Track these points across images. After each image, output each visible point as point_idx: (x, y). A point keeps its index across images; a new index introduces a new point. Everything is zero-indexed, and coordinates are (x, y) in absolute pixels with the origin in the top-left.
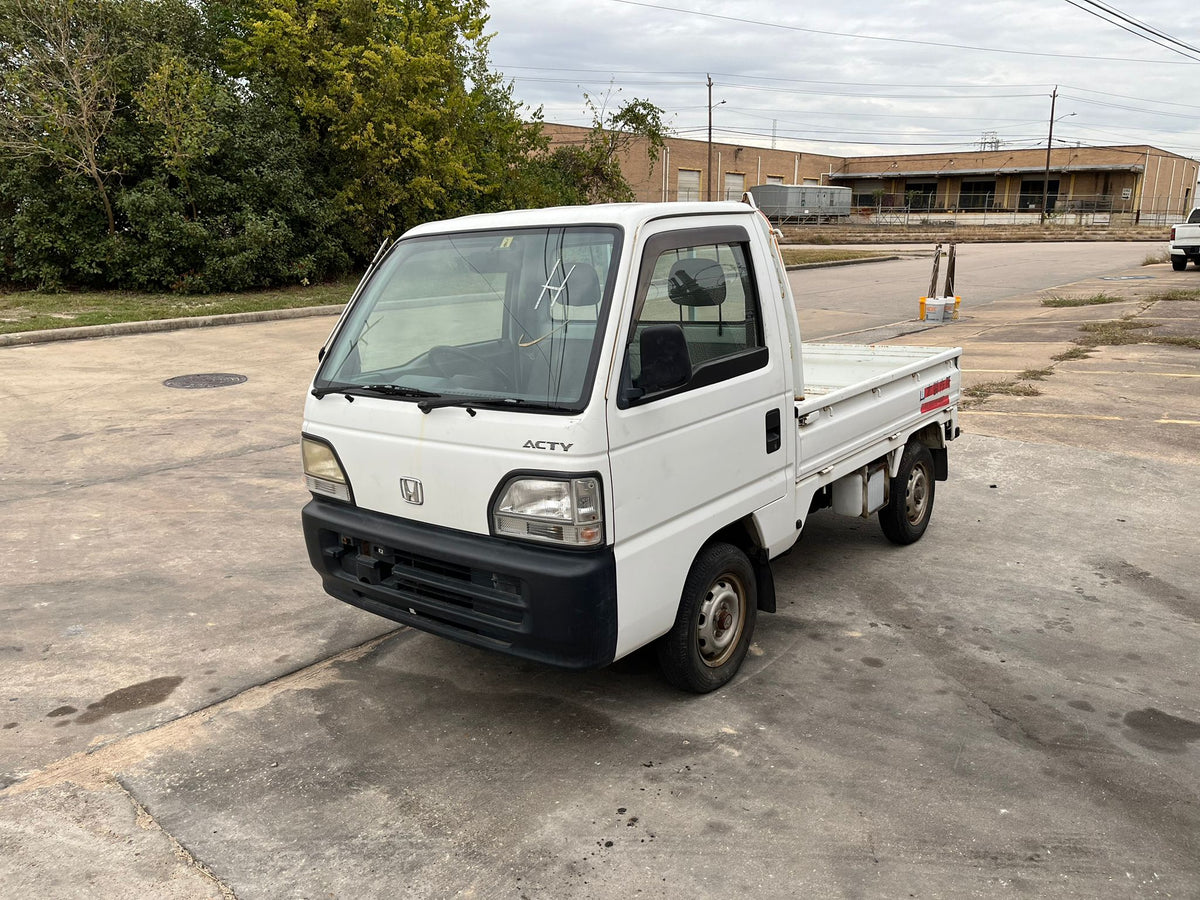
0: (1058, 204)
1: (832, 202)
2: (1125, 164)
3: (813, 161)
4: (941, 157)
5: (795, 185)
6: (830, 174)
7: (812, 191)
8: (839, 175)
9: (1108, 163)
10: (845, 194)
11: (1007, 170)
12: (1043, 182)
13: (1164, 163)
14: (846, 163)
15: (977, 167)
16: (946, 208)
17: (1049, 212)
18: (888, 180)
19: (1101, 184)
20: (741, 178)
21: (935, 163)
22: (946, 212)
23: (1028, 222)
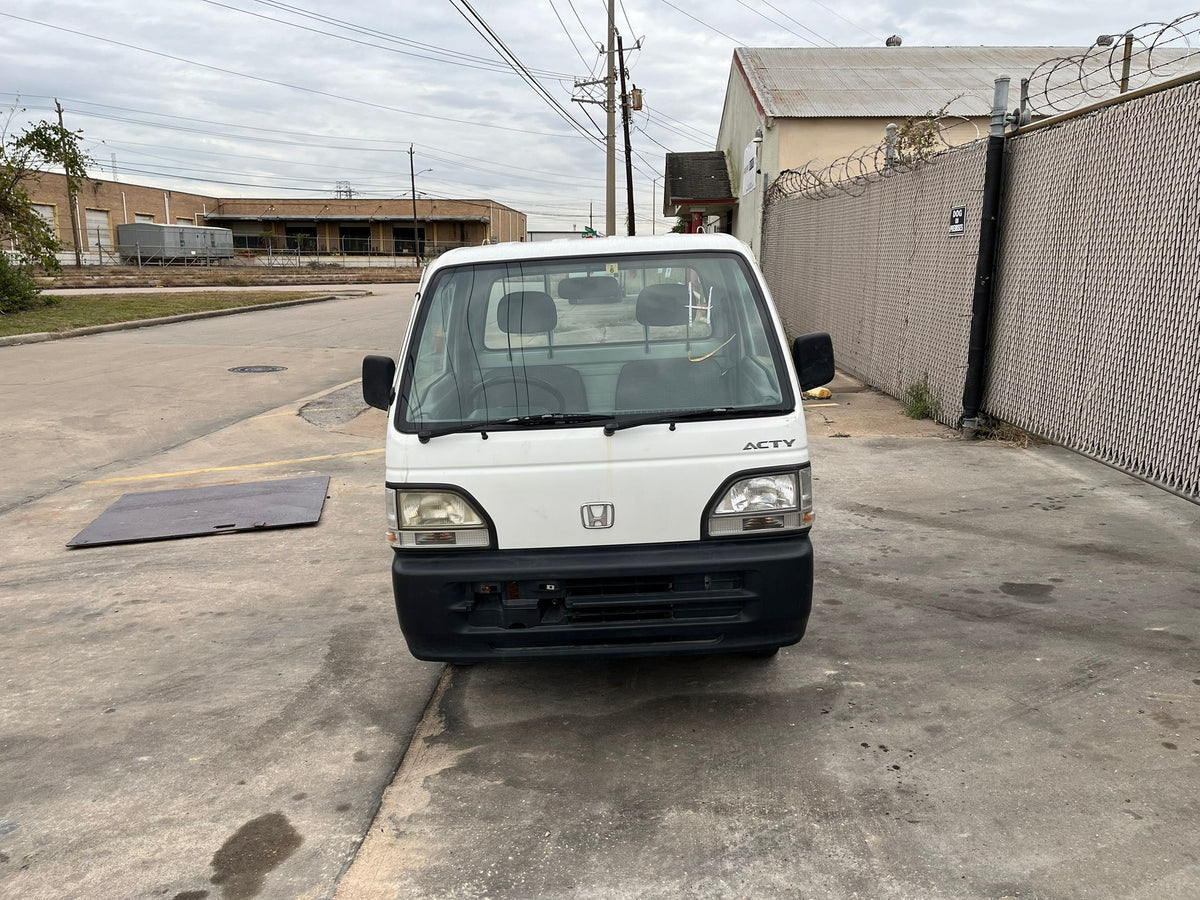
0: (427, 249)
1: (213, 243)
2: (476, 215)
3: (185, 200)
4: (316, 202)
5: (168, 225)
6: (205, 214)
7: (190, 231)
8: (213, 215)
9: (462, 213)
10: (225, 237)
11: (379, 217)
12: (413, 229)
13: (503, 215)
14: (220, 204)
15: (351, 214)
16: (328, 251)
17: (422, 256)
18: (267, 223)
19: (459, 232)
20: (105, 215)
21: (311, 208)
22: (329, 255)
23: (404, 264)
